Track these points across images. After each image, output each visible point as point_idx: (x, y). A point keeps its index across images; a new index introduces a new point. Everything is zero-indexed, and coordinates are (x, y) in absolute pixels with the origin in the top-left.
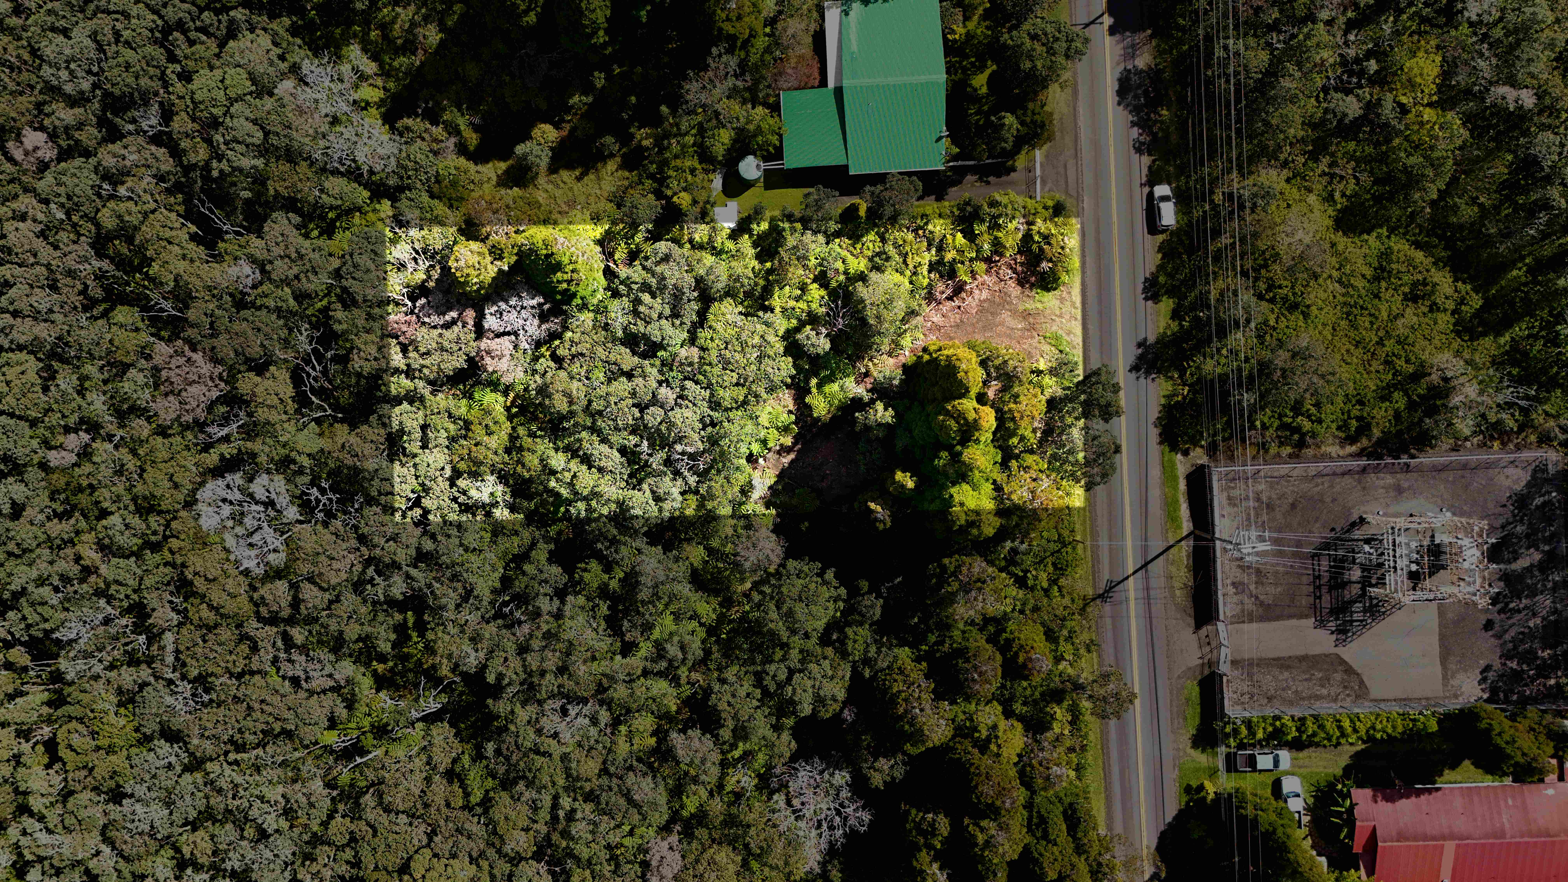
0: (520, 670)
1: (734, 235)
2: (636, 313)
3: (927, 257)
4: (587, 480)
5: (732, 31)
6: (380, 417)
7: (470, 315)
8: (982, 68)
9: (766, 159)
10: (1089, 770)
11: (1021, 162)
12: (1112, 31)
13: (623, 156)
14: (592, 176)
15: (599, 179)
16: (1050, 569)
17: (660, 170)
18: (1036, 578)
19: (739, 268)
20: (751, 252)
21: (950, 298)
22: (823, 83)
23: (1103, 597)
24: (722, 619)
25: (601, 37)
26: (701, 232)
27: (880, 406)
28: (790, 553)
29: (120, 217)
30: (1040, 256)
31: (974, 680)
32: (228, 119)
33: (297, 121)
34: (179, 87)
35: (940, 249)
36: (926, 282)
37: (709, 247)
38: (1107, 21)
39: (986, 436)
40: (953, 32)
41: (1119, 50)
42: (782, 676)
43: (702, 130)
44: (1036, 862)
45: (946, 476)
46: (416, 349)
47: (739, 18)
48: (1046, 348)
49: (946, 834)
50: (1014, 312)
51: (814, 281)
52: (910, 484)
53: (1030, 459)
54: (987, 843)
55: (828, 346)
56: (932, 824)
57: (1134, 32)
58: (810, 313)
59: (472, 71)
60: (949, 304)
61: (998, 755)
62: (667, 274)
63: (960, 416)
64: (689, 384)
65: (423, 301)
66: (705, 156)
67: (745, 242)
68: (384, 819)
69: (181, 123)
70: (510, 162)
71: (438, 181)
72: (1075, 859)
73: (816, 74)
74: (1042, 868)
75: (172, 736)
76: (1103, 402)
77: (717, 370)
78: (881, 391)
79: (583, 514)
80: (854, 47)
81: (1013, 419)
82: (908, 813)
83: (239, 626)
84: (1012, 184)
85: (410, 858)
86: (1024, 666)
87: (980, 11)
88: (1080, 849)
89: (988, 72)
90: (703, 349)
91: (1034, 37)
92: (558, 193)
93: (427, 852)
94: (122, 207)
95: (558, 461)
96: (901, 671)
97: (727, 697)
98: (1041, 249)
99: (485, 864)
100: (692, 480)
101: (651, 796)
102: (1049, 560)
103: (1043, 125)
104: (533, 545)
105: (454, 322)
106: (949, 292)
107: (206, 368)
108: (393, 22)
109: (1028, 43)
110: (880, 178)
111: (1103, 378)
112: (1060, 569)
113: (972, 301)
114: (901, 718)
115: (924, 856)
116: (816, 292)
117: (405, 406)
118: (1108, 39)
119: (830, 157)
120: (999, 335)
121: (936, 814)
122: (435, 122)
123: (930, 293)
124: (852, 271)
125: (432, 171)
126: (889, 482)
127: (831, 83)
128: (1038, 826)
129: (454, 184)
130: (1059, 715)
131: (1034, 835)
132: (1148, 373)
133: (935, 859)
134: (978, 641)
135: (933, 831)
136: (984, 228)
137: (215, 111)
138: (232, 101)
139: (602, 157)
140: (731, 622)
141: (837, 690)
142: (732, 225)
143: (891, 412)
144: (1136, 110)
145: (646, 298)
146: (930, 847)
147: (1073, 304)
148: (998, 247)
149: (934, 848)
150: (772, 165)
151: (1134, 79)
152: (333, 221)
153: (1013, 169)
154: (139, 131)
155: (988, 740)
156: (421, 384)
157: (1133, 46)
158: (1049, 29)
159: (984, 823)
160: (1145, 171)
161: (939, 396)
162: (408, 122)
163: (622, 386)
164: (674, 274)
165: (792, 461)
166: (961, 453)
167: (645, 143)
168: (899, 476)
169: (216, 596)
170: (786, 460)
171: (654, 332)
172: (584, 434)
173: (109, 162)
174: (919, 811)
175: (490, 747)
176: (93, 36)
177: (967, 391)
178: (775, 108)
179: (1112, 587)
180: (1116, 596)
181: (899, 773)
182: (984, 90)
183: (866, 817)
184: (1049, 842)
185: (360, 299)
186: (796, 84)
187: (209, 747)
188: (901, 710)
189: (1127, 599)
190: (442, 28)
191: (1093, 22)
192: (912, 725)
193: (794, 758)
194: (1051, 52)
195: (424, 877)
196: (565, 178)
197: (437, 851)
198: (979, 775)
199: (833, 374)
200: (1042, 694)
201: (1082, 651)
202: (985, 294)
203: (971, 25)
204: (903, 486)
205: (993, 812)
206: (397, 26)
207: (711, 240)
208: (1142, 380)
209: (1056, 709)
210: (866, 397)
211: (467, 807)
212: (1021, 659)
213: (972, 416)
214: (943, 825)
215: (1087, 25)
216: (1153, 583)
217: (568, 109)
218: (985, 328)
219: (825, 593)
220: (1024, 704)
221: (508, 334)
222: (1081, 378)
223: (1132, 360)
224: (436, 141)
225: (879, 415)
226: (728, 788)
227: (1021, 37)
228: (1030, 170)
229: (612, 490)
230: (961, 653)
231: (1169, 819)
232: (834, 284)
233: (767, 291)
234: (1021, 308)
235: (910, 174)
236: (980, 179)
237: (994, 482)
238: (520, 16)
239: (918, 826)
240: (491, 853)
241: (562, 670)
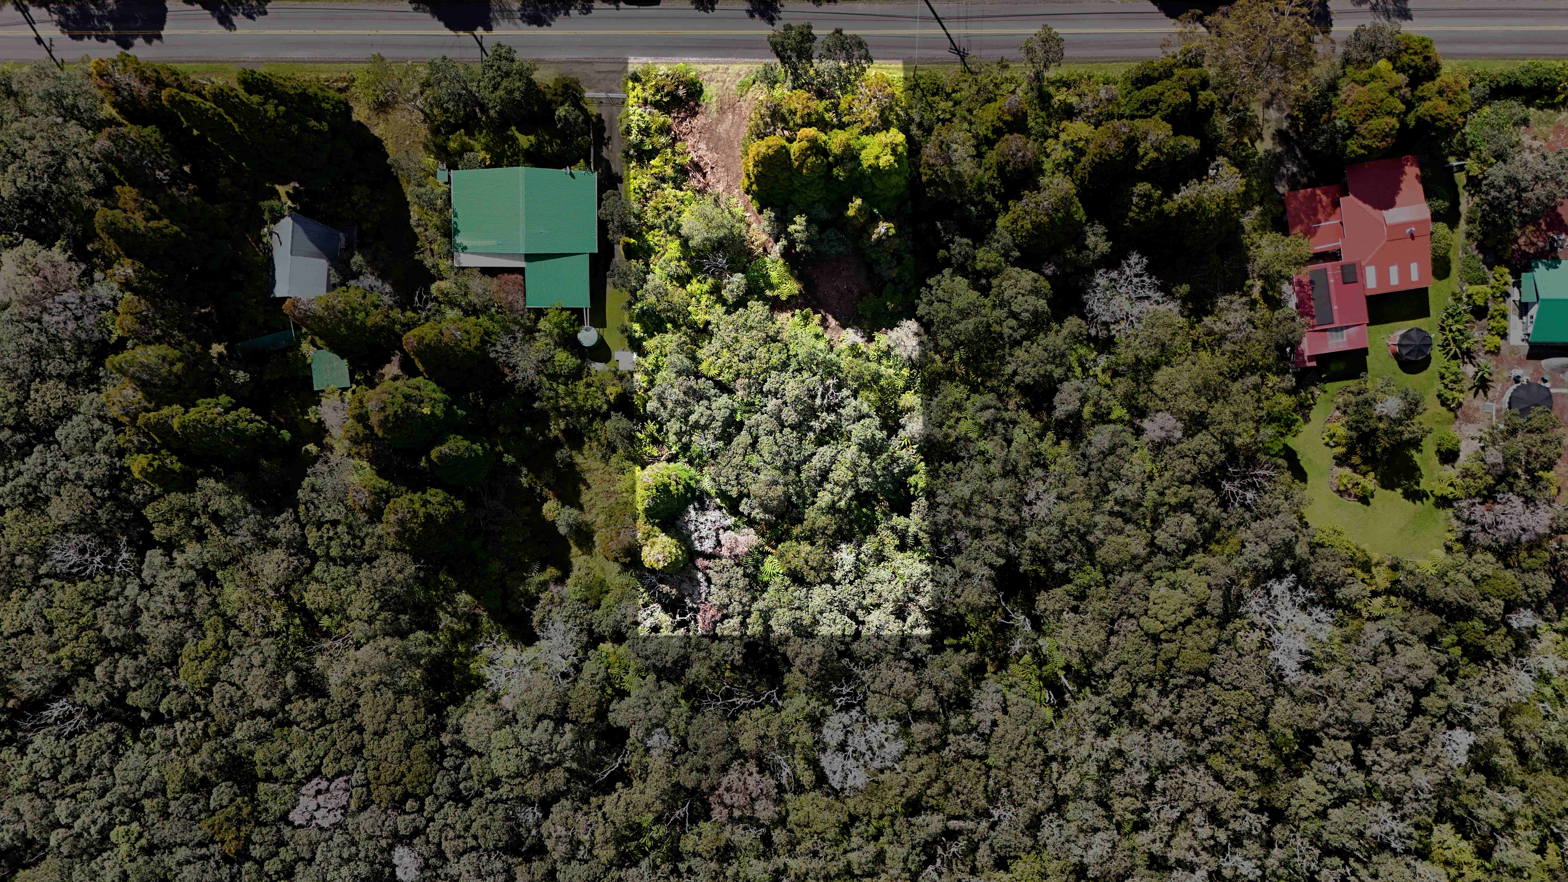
0: (994, 536)
1: (643, 353)
2: (705, 427)
3: (669, 190)
4: (841, 473)
5: (478, 339)
6: (780, 643)
7: (700, 562)
8: (514, 139)
9: (581, 323)
10: (1109, 74)
11: (593, 110)
12: (489, 28)
13: (571, 448)
14: (587, 476)
15: (589, 470)
16: (937, 98)
17: (586, 413)
18: (944, 111)
19: (670, 347)
20: (658, 338)
21: (704, 175)
22: (521, 271)
23: (963, 56)
24: (965, 381)
25: (477, 447)
26: (640, 379)
27: (791, 228)
28: (910, 313)
29: (607, 842)
30: (673, 95)
31: (1023, 156)
32: (533, 748)
33: (536, 693)
34: (504, 790)
35: (663, 180)
36: (689, 193)
37: (651, 375)
38: (480, 32)
39: (823, 137)
40: (484, 159)
41: (504, 23)
42: (1013, 322)
43: (553, 377)
44: (1175, 109)
45: (852, 170)
46: (726, 606)
47: (467, 332)
48: (750, 95)
49: (1149, 186)
50: (719, 121)
51: (684, 287)
52: (858, 201)
53: (843, 105)
54: (1157, 149)
55: (740, 275)
56: (1141, 196)
57: (489, 10)
58: (711, 293)
59: (496, 566)
60: (709, 176)
61: (1087, 141)
62: (674, 397)
63: (804, 154)
64: (766, 388)
65: (687, 600)
66: (576, 374)
67: (649, 344)
68: (1112, 654)
69: (534, 788)
70: (571, 543)
71: (586, 601)
72: (1175, 78)
73: (513, 277)
74: (1180, 104)
75: (1034, 825)
76: (799, 38)
77: (756, 363)
78: (780, 230)
79: (869, 480)
80: (493, 242)
81: (809, 115)
82: (1131, 219)
83: (946, 764)
84: (611, 117)
85: (1146, 634)
86: (1014, 115)
87: (466, 139)
88: (1168, 74)
89: (517, 134)
90: (738, 375)
91: (496, 88)
92: (600, 505)
93: (1143, 620)
94: (599, 838)
95: (824, 498)
96: (1014, 222)
97: (1028, 369)
98: (667, 95)
99: (1157, 574)
100: (845, 392)
101: (1108, 436)
102: (930, 99)
103: (566, 87)
104: (893, 529)
105: (705, 574)
106: (699, 176)
107: (733, 775)
108: (451, 630)
109: (501, 92)
110: (602, 226)
111: (779, 39)
112: (937, 90)
113: (708, 157)
114: (1052, 220)
115: (1169, 206)
116: (694, 286)
117: (772, 622)
118: (494, 32)
119: (582, 268)
120: (737, 135)
121: (1132, 194)
122: (537, 600)
123: (699, 192)
124: (678, 254)
125: (578, 605)
126: (855, 222)
127: (521, 264)
128: (1148, 110)
129: (589, 588)
130: (1062, 98)
131: (1154, 113)
132: (776, 10)
133: (1170, 198)
134: (992, 157)
135: (1147, 196)
136: (648, 141)
137: (525, 758)
138: (518, 743)
139: (571, 465)
140: (967, 374)
141: (1027, 278)
142: (635, 355)
143: (797, 219)
144: (555, 11)
145: (693, 418)
146: (1160, 202)
147: (714, 70)
148: (664, 130)
149: (1162, 196)
150: (587, 318)
151: (530, 11)
152: (614, 689)
153: (599, 116)
154: (538, 825)
155: (1074, 149)
156: (755, 606)
157: (502, 11)
158: (491, 74)
159: (1141, 151)
160: (606, 6)
161: (786, 174)
162: (536, 620)
163: (765, 442)
164: (675, 393)
165: (835, 318)
166: (835, 156)
167: (562, 425)
168: (851, 212)
169: (921, 778)
170: (832, 322)
171: (721, 415)
172: (803, 476)
173: (562, 849)
174: (1130, 210)
175: (1059, 566)
176: (459, 855)
177: (784, 147)
178: (540, 313)
179: (955, 49)
180: (962, 44)
181: (1100, 229)
182: (532, 138)
183: (1134, 258)
184: (1160, 100)
185: (682, 651)
186: (521, 294)
187: (1046, 794)
188: (1046, 219)
189: (967, 36)
190: (459, 589)
191: (480, 44)
192: (1057, 210)
193: (1083, 317)
194: (507, 74)
195: (1162, 622)
196: (587, 498)
197: (1142, 611)
198: (1101, 153)
199: (763, 276)
200: (1042, 109)
201: (1007, 74)
202: (702, 145)
203: (478, 147)
204: (860, 209)
205: (1131, 143)
206: (456, 627)
207: (646, 373)
208: (781, 15)
209: (1056, 99)
210: (783, 242)
211: (1107, 584)
212: (1008, 118)
213: (805, 144)
214: (1143, 187)
215: (483, 49)
216: (953, 13)
217: (531, 489)
218: (731, 148)
219: (946, 283)
220: (1050, 125)
221: (717, 535)
222: (778, 60)
223: (764, 23)
224: (552, 601)
225: (798, 228)
226: (1108, 381)
227: (493, 99)
228: (600, 103)
229: (851, 453)
230: (1001, 168)
231: (1155, 9)
232: (688, 271)
233: (692, 325)
234: (715, 115)
235: (600, 200)
236: (606, 144)
237: (861, 134)
238: (458, 512)
239: (1143, 210)
240: (1146, 568)
241: (997, 504)
